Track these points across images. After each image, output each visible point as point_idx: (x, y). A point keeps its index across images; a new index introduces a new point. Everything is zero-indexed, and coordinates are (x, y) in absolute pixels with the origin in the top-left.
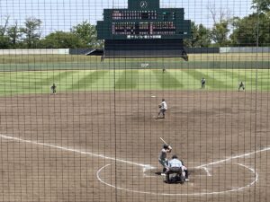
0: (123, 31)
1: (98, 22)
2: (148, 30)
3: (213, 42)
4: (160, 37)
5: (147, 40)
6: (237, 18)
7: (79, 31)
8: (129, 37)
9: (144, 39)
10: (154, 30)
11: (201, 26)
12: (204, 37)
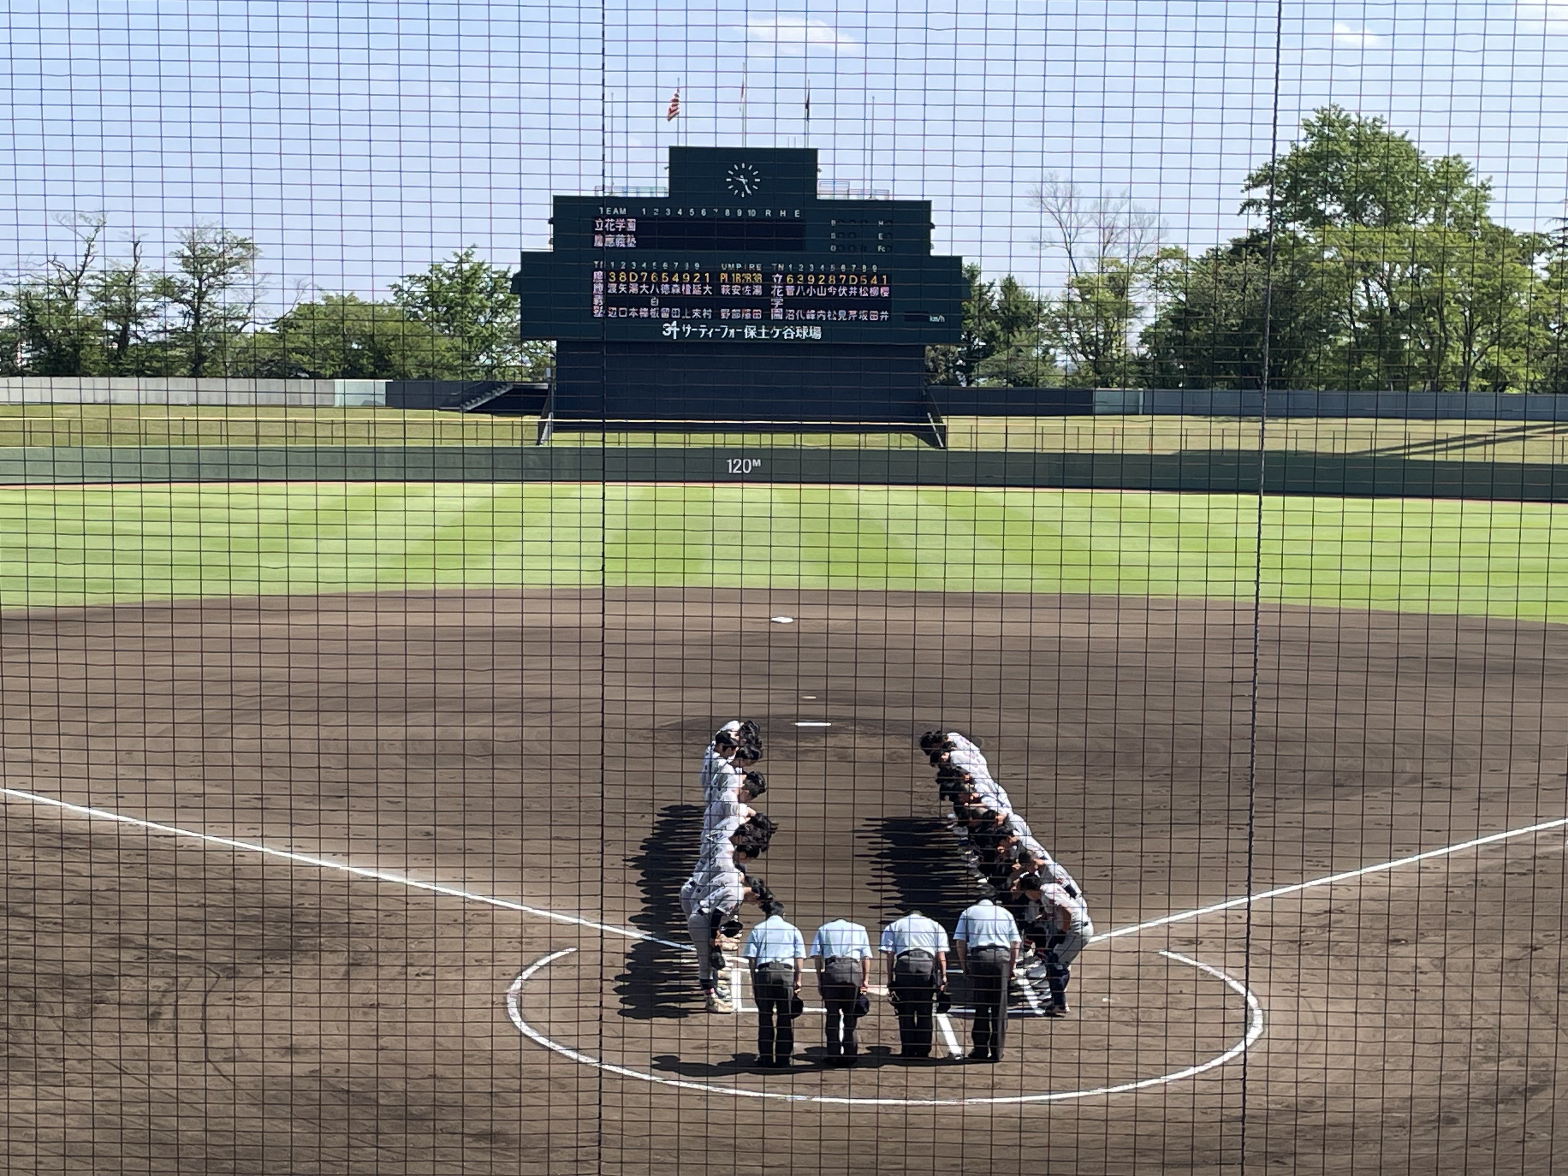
0: (642, 301)
1: (526, 257)
2: (763, 302)
3: (1062, 359)
4: (816, 333)
5: (754, 345)
6: (1175, 254)
7: (433, 298)
8: (671, 329)
9: (741, 345)
10: (789, 303)
11: (1009, 286)
12: (1020, 337)
